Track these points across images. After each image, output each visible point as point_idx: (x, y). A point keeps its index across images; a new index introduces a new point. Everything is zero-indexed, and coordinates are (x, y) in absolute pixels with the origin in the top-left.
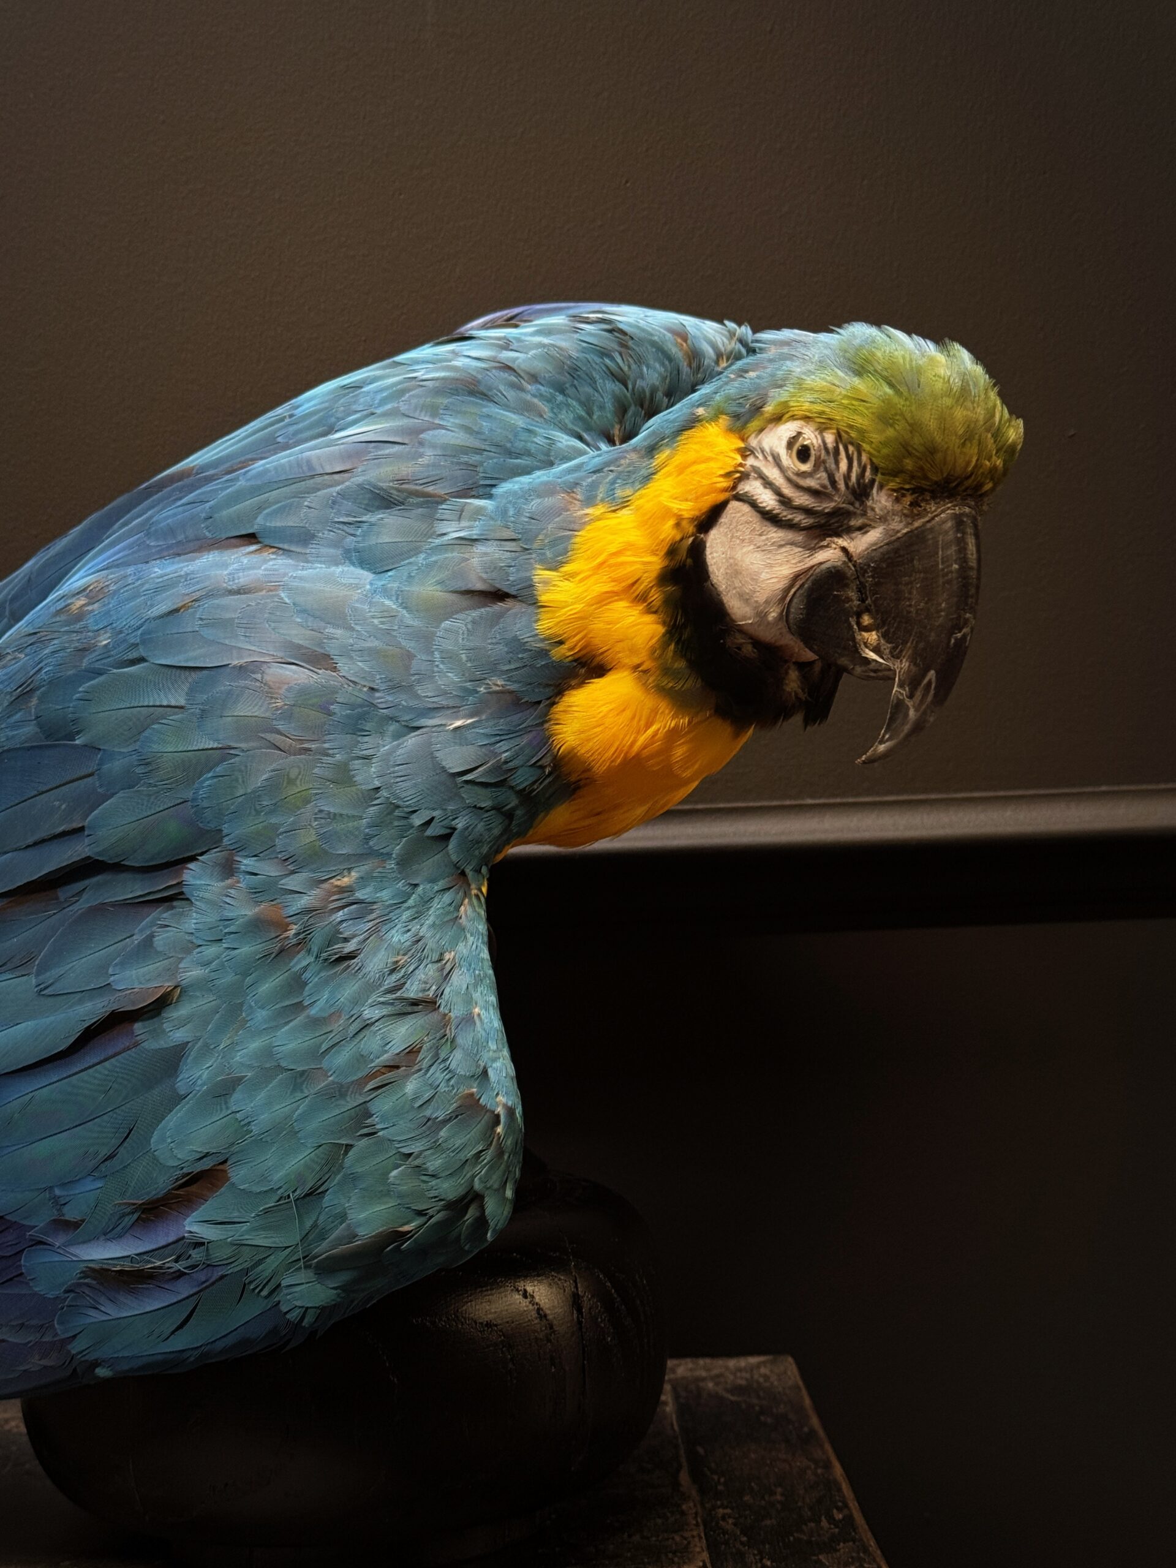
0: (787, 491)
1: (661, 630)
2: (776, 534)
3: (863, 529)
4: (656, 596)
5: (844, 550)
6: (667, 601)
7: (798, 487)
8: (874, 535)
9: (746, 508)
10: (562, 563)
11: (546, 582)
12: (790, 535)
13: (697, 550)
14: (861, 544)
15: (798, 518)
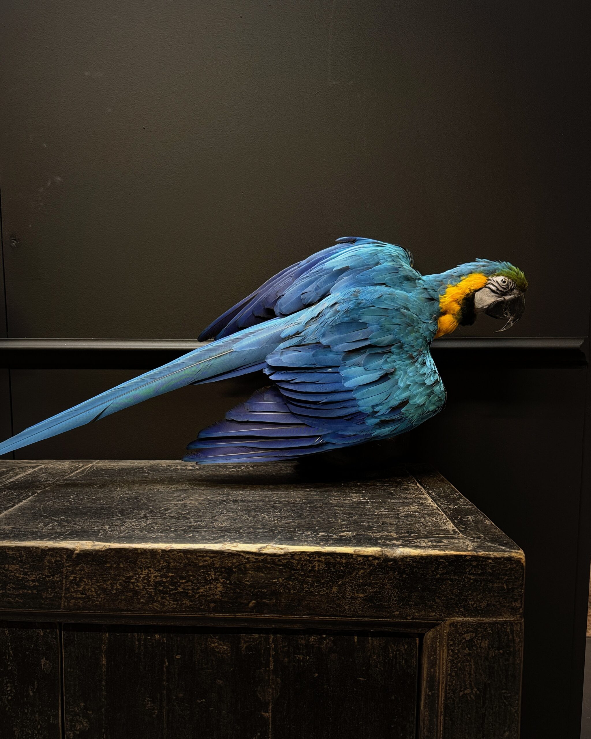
0: (499, 287)
1: (460, 308)
2: (493, 294)
3: (510, 295)
4: (461, 302)
5: (504, 298)
6: (463, 303)
7: (502, 288)
8: (512, 296)
9: (488, 289)
10: (444, 295)
11: (441, 298)
12: (496, 295)
13: (473, 295)
14: (507, 298)
15: (499, 292)
